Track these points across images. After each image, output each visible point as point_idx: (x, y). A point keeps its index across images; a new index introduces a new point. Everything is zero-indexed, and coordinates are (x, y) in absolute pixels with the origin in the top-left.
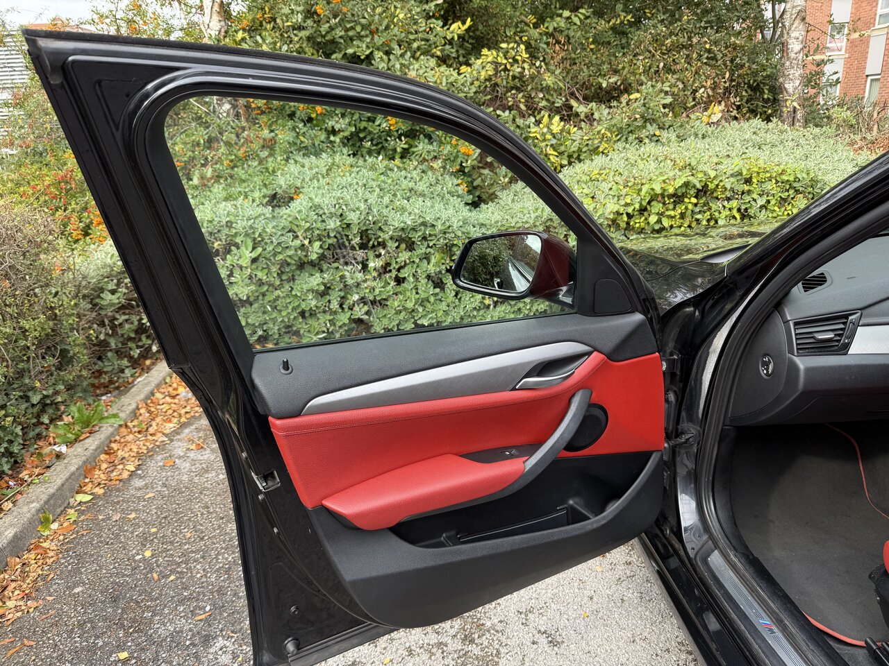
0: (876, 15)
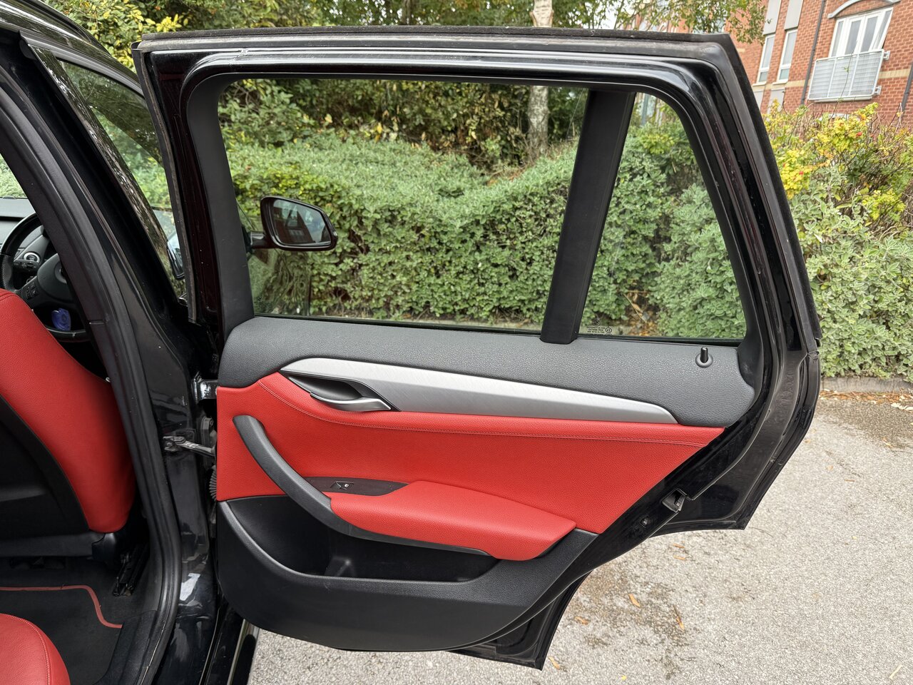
0: (758, 72)
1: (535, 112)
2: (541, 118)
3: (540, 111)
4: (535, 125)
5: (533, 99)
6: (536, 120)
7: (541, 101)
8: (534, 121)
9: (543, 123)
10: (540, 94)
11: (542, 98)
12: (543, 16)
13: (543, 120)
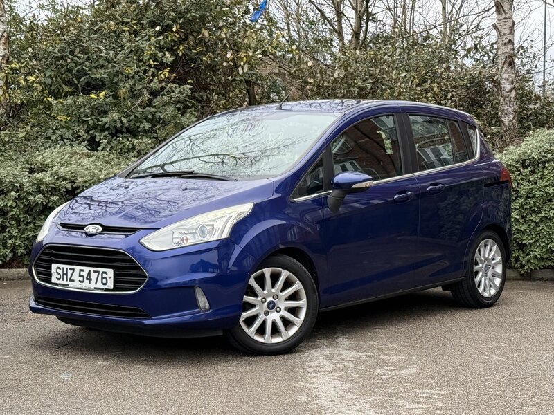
1: (505, 111)
2: (512, 117)
3: (510, 110)
4: (506, 123)
5: (502, 100)
6: (506, 118)
7: (510, 101)
8: (505, 119)
9: (514, 121)
10: (509, 95)
11: (511, 98)
12: (506, 27)
13: (514, 118)
